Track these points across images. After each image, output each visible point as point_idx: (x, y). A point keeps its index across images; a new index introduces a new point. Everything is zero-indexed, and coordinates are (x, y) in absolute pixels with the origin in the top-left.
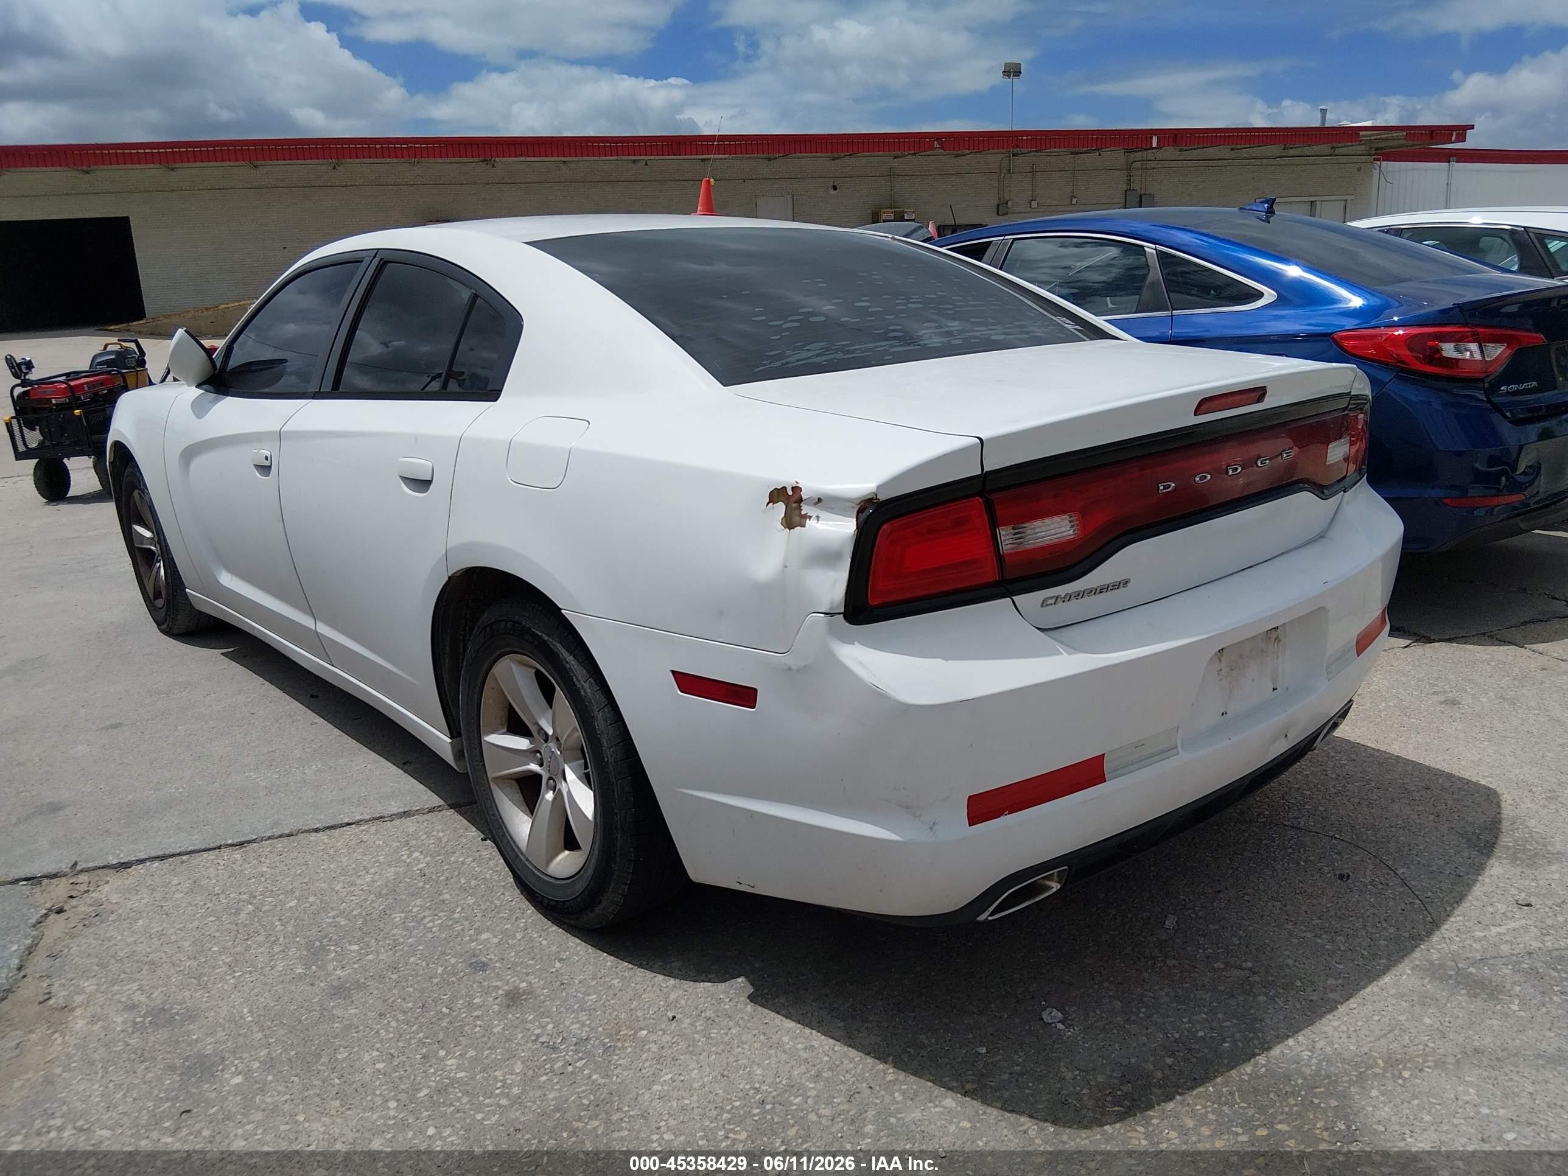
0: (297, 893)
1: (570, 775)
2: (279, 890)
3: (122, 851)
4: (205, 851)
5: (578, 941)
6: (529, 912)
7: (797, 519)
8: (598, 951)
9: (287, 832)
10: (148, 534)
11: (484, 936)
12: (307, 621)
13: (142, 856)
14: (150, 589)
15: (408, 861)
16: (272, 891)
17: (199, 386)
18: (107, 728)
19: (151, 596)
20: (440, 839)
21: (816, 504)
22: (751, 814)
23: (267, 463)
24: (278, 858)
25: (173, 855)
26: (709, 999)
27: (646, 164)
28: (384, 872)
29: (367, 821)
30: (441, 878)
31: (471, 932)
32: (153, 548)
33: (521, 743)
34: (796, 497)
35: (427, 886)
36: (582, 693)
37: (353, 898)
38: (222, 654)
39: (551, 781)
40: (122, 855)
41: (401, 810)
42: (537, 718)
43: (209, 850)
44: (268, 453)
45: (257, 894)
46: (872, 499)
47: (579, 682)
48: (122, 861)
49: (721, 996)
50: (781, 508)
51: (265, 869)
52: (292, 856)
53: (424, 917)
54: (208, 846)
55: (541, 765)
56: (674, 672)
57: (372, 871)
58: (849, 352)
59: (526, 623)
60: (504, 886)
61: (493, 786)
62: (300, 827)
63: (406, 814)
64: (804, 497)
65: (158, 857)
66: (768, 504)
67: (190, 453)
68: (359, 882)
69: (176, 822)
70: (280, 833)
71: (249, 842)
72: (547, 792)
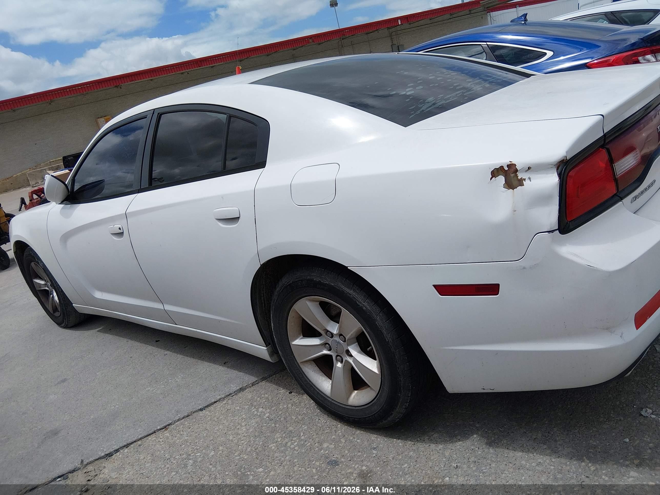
0: (211, 447)
1: (354, 353)
2: (200, 448)
3: (104, 447)
4: (148, 436)
5: (376, 436)
6: (339, 426)
7: (515, 183)
8: (390, 439)
9: (186, 414)
10: (43, 282)
11: (325, 445)
12: (159, 306)
13: (116, 447)
14: (50, 309)
15: (258, 414)
16: (197, 449)
17: (62, 203)
18: (59, 383)
19: (51, 311)
20: (267, 398)
21: (526, 171)
22: (497, 353)
23: (121, 231)
24: (189, 430)
25: (132, 443)
26: (467, 451)
27: (188, 73)
28: (250, 423)
29: (224, 399)
30: (282, 419)
31: (316, 444)
32: (47, 288)
33: (315, 341)
34: (512, 170)
35: (277, 425)
36: (364, 308)
37: (242, 442)
38: (98, 331)
39: (338, 357)
40: (105, 450)
41: (238, 388)
42: (326, 327)
43: (150, 435)
44: (120, 226)
45: (190, 452)
46: (564, 160)
47: (361, 303)
48: (106, 453)
49: (472, 448)
50: (501, 179)
51: (186, 438)
52: (196, 427)
53: (287, 443)
54: (148, 433)
55: (330, 350)
56: (435, 286)
57: (243, 424)
58: (446, 100)
59: (317, 279)
60: (317, 415)
61: (302, 366)
62: (191, 410)
63: (242, 390)
64: (518, 169)
65: (125, 446)
66: (491, 179)
67: (66, 237)
68: (240, 432)
69: (124, 424)
70: (182, 416)
71: (169, 425)
72: (337, 363)
